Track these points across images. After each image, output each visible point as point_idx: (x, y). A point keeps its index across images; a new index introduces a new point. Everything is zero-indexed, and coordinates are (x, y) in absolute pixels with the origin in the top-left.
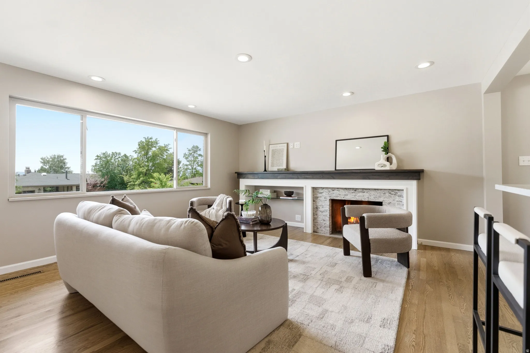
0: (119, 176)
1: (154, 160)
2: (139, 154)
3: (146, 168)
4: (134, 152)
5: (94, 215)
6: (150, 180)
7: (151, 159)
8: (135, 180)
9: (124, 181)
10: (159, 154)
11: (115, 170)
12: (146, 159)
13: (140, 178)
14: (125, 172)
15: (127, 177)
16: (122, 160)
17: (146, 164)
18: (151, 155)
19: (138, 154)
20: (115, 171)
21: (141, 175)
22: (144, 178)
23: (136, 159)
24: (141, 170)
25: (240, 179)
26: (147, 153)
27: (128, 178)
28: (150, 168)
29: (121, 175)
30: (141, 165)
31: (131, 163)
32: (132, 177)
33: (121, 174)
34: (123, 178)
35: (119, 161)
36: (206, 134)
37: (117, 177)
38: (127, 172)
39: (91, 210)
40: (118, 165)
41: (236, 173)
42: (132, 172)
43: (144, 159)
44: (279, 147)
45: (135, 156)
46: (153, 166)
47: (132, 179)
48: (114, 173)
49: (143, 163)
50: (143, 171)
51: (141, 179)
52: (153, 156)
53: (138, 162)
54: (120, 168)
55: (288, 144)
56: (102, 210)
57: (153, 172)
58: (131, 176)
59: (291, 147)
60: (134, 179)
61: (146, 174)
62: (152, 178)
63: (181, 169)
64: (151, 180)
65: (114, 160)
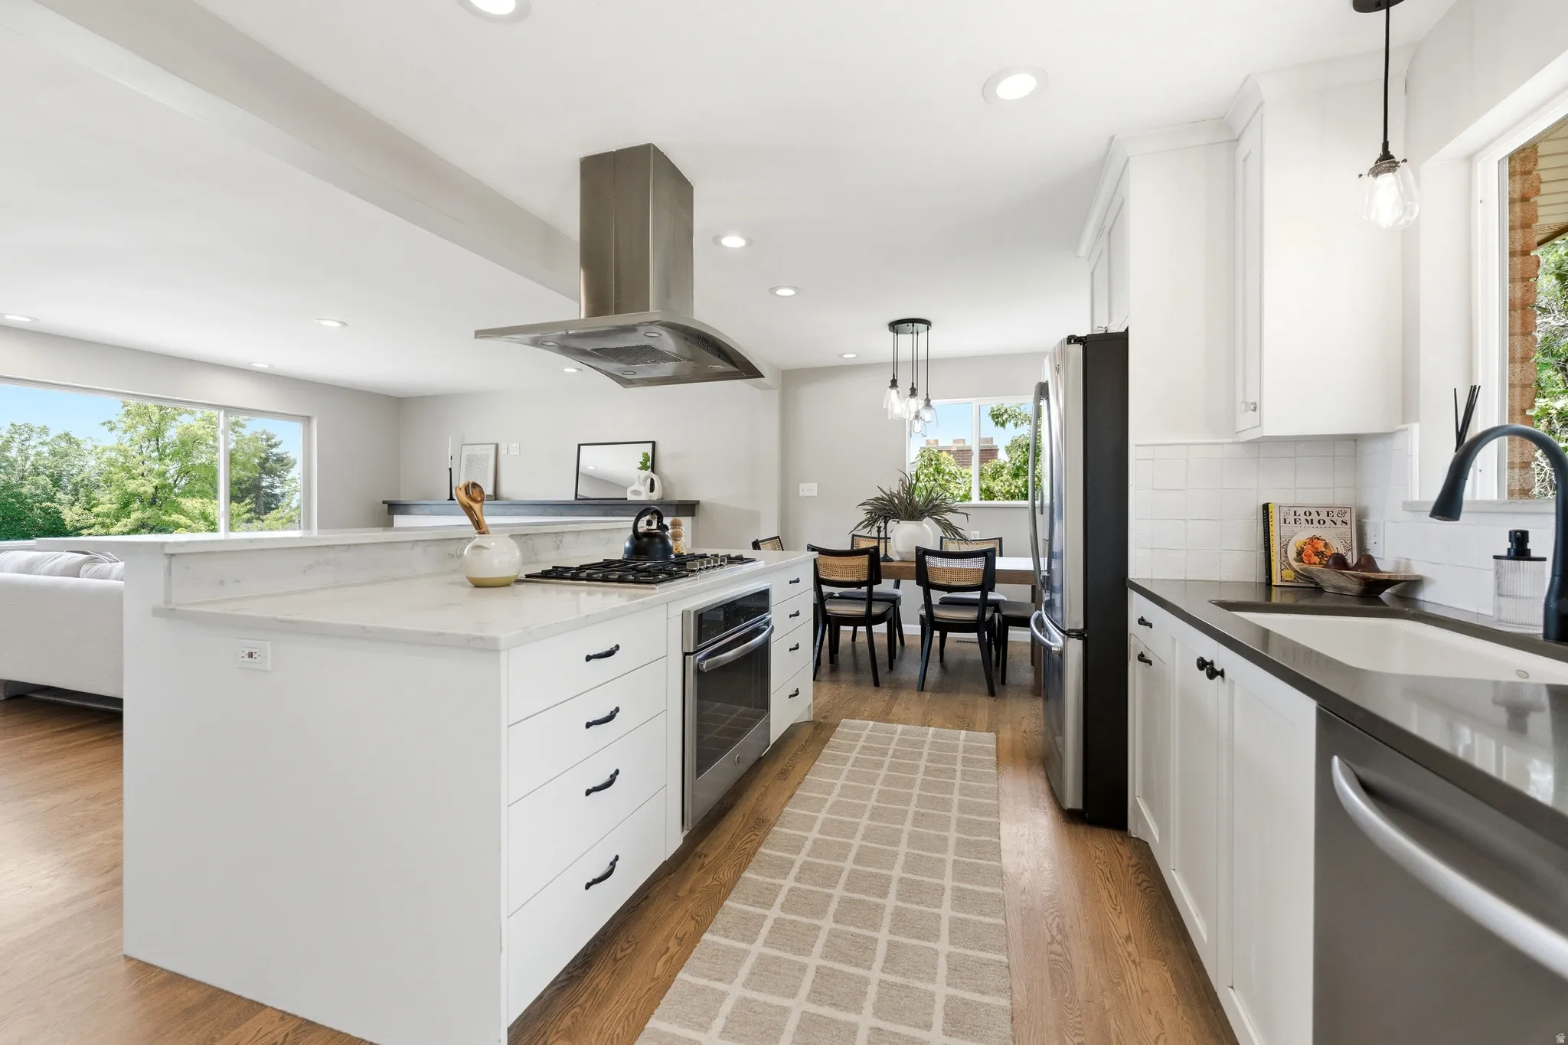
0: (41, 508)
1: (188, 454)
2: (125, 432)
3: (156, 482)
4: (106, 428)
5: (43, 567)
6: (171, 519)
7: (175, 454)
8: (108, 521)
9: (64, 525)
10: (207, 435)
11: (22, 485)
12: (153, 452)
13: (129, 512)
14: (66, 494)
15: (77, 508)
16: (54, 453)
17: (157, 466)
18: (175, 438)
19: (121, 433)
20: (24, 490)
21: (136, 505)
22: (147, 514)
23: (112, 449)
24: (132, 486)
25: (395, 516)
26: (157, 434)
27: (80, 513)
28: (171, 481)
29: (49, 504)
30: (134, 471)
31: (92, 463)
32: (95, 510)
33: (51, 499)
34: (58, 512)
35: (38, 454)
36: (307, 419)
37: (32, 510)
38: (75, 492)
39: (33, 563)
40: (36, 468)
41: (384, 502)
42: (97, 494)
43: (144, 450)
44: (478, 450)
45: (109, 440)
46: (184, 472)
47: (97, 515)
48: (18, 496)
49: (143, 463)
50: (142, 489)
51: (134, 516)
52: (183, 443)
53: (121, 459)
54: (43, 480)
55: (497, 446)
56: (55, 561)
57: (184, 495)
58: (93, 506)
59: (502, 452)
60: (107, 515)
61: (153, 503)
62: (181, 514)
63: (294, 485)
64: (175, 517)
65: (21, 451)
